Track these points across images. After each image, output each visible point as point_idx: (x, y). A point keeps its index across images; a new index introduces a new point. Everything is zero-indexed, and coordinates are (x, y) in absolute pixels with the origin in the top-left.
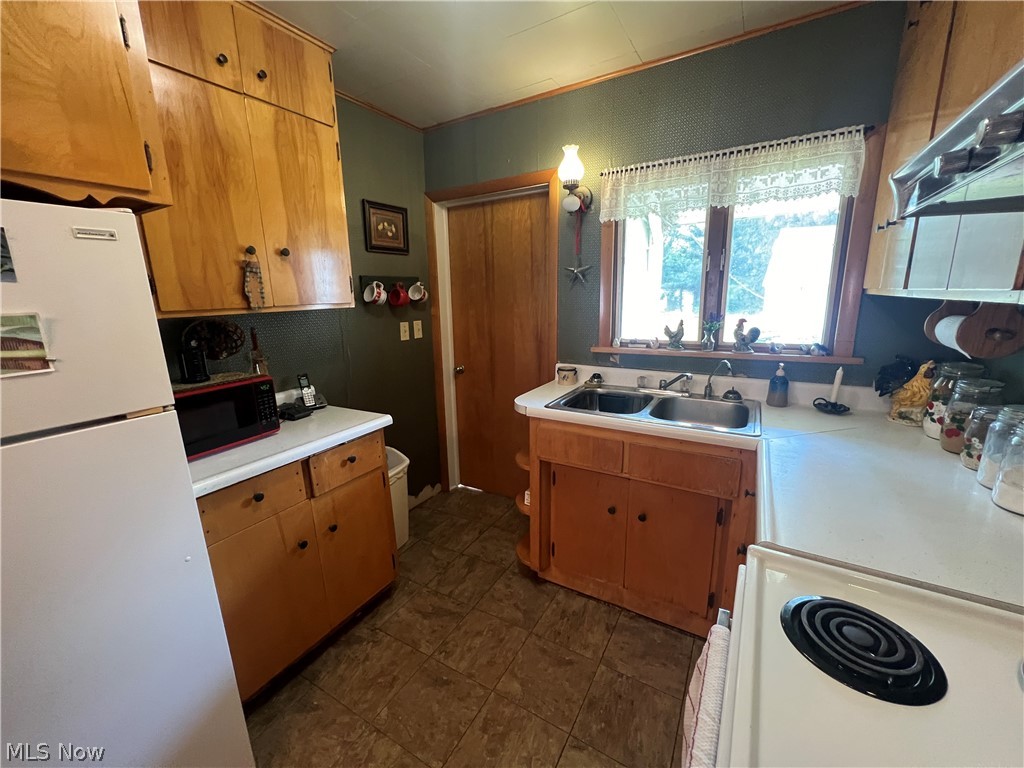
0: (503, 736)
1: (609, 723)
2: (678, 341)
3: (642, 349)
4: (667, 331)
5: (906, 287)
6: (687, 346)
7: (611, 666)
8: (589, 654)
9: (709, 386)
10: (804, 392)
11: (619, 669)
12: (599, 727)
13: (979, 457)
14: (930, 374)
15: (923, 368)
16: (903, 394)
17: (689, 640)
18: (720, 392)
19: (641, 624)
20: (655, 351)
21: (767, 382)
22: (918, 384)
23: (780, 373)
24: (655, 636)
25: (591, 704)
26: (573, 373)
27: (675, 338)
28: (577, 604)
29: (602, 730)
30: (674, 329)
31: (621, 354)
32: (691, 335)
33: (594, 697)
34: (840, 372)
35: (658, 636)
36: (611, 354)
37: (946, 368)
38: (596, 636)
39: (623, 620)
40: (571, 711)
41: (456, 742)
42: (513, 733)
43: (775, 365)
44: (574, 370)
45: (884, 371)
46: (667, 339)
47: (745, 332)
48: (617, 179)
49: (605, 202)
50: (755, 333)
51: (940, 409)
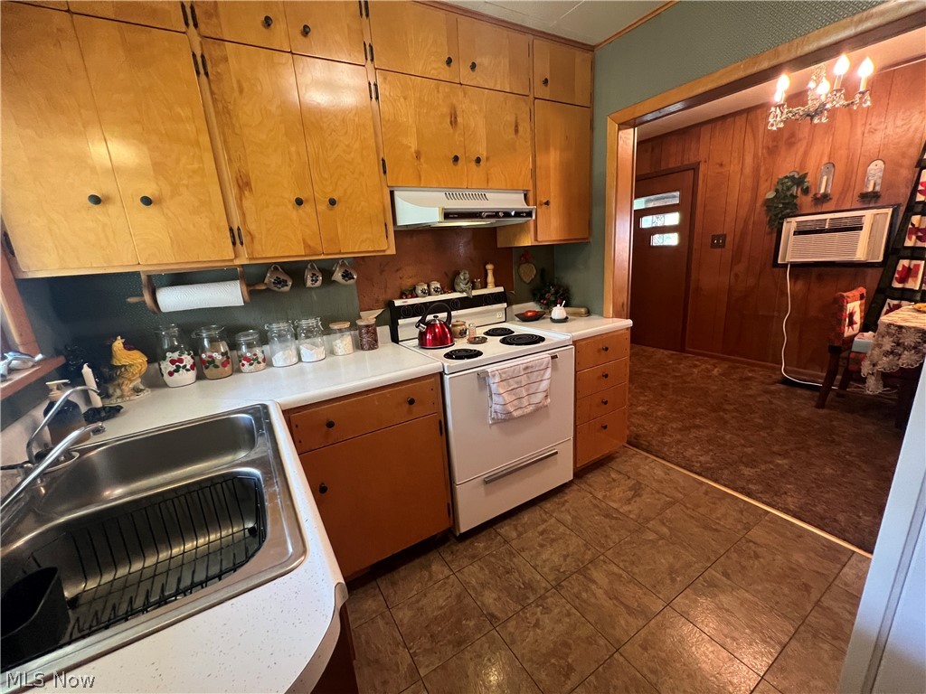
0: (553, 653)
1: (459, 621)
7: (414, 669)
11: (410, 660)
12: (468, 622)
25: (459, 644)
29: (467, 620)
33: (454, 647)
40: (481, 646)
41: (600, 669)
42: (544, 650)
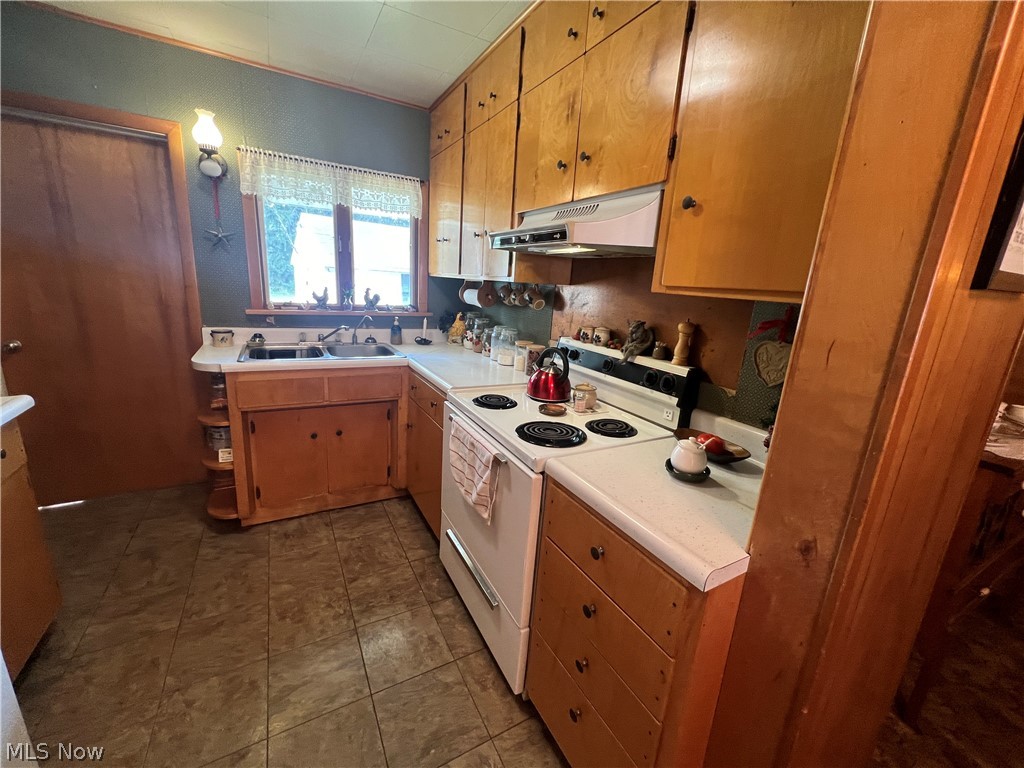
2: (325, 304)
3: (294, 311)
4: (315, 296)
5: (460, 273)
6: (332, 307)
8: (325, 543)
9: (354, 336)
10: (408, 334)
13: (489, 351)
14: (462, 318)
15: (458, 316)
16: (453, 330)
17: (379, 505)
18: (361, 339)
19: (347, 512)
20: (306, 312)
21: (390, 330)
22: (458, 324)
23: (396, 323)
24: (359, 513)
26: (230, 334)
27: (322, 301)
28: (292, 526)
30: (320, 294)
31: (275, 316)
32: (333, 300)
34: (425, 320)
35: (361, 511)
36: (267, 316)
37: (469, 315)
38: (323, 533)
39: (334, 516)
43: (392, 318)
44: (230, 332)
45: (441, 320)
46: (315, 302)
47: (371, 297)
48: (255, 158)
49: (245, 174)
50: (377, 298)
51: (469, 334)
